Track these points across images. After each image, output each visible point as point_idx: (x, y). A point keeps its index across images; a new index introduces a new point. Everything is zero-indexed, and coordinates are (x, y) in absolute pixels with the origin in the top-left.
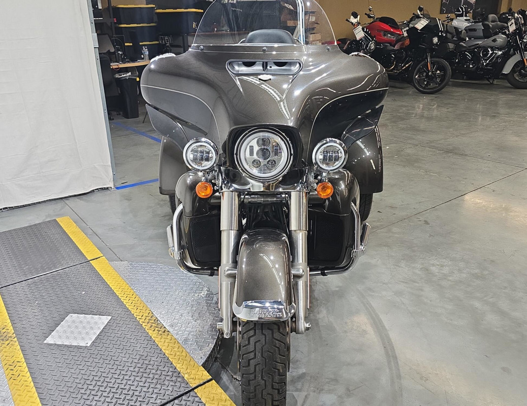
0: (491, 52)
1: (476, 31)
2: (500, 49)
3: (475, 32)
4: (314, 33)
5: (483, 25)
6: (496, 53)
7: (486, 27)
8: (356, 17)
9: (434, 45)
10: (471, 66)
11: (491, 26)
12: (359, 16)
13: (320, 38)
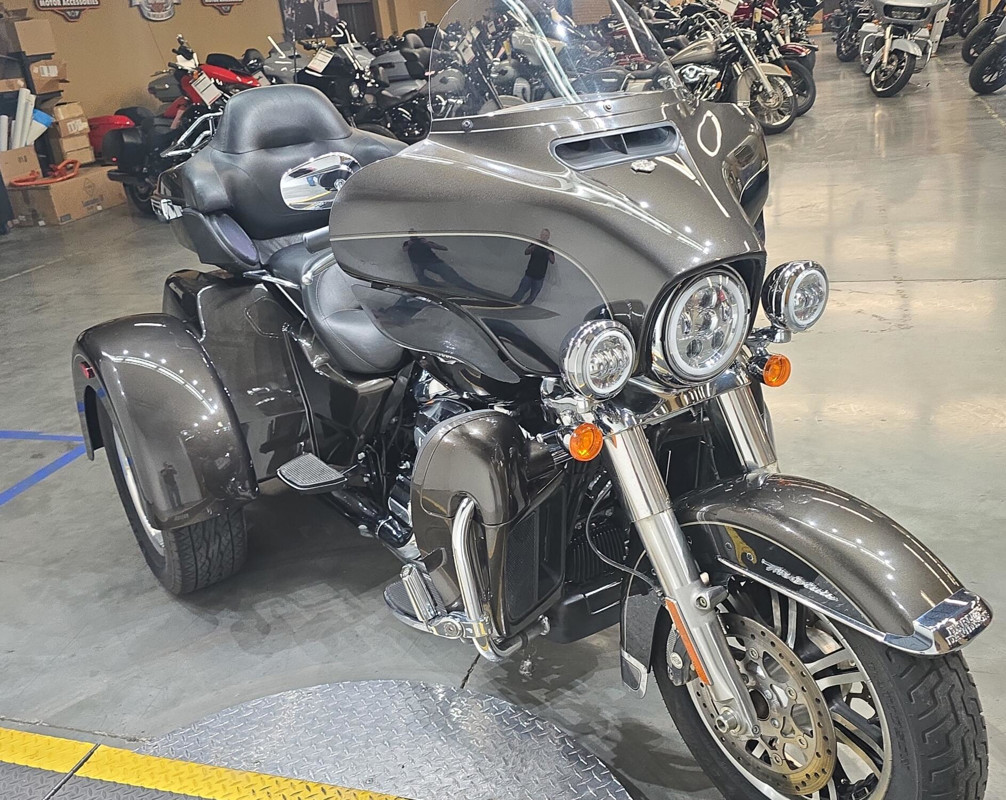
0: (444, 103)
1: (393, 67)
2: (457, 96)
3: (392, 70)
4: (65, 104)
5: (404, 54)
6: (453, 104)
7: (410, 57)
8: (188, 56)
9: (355, 100)
10: (417, 132)
11: (418, 55)
12: (195, 55)
13: (82, 113)
